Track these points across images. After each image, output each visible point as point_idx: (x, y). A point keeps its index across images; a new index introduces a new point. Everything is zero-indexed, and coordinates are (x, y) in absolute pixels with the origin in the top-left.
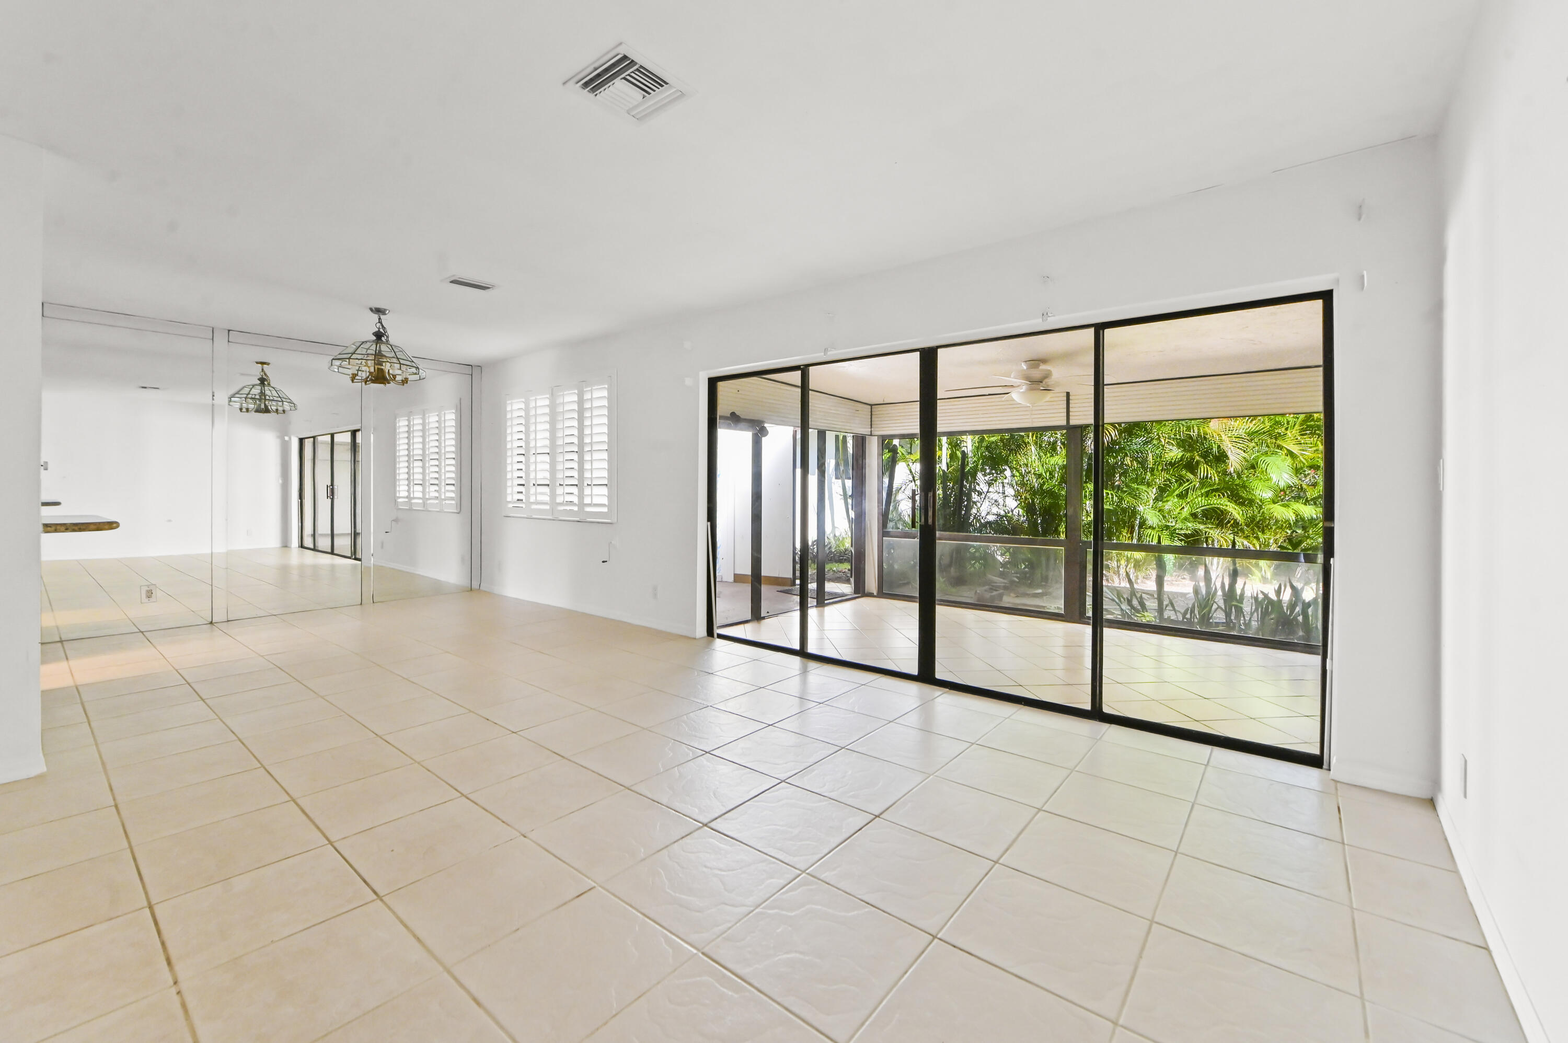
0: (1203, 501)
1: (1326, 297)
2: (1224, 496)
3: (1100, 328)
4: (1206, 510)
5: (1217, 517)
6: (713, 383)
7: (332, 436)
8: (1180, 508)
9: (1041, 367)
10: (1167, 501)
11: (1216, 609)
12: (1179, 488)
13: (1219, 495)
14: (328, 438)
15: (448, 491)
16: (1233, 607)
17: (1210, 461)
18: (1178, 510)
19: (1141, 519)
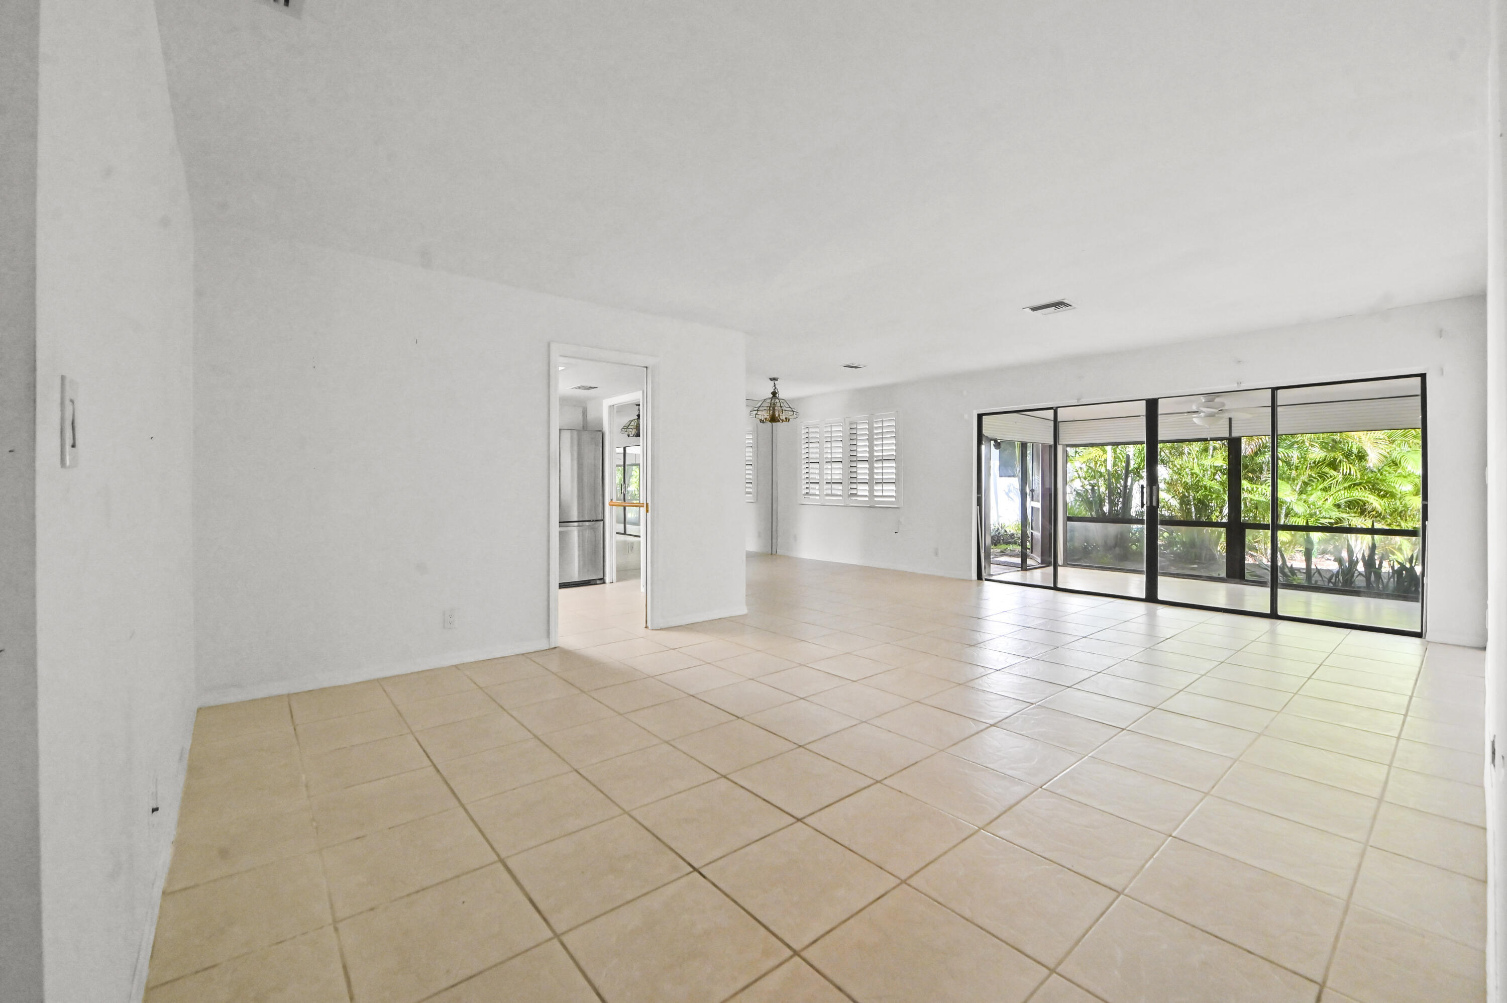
0: (1346, 494)
1: (1423, 376)
2: (1365, 489)
3: (1274, 390)
4: (1349, 501)
5: (1359, 507)
6: (980, 417)
7: (625, 448)
8: (1324, 500)
9: (1215, 400)
10: (1312, 494)
11: (1357, 576)
12: (1323, 483)
13: (1361, 489)
14: (621, 450)
15: (747, 487)
16: (1372, 573)
17: (1353, 460)
18: (1321, 502)
19: (1288, 508)
